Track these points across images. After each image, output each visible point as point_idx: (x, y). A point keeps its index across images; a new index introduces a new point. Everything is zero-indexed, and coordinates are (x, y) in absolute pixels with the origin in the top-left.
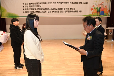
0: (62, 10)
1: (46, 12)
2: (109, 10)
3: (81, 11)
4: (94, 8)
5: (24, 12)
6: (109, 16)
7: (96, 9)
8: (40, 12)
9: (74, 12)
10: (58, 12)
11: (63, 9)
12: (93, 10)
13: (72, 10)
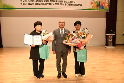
0: (62, 3)
1: (45, 4)
2: (108, 5)
3: (81, 5)
4: (94, 2)
5: (21, 4)
6: (108, 10)
7: (96, 3)
8: (39, 4)
9: (74, 5)
10: (58, 4)
11: (63, 1)
12: (93, 4)
13: (72, 3)
